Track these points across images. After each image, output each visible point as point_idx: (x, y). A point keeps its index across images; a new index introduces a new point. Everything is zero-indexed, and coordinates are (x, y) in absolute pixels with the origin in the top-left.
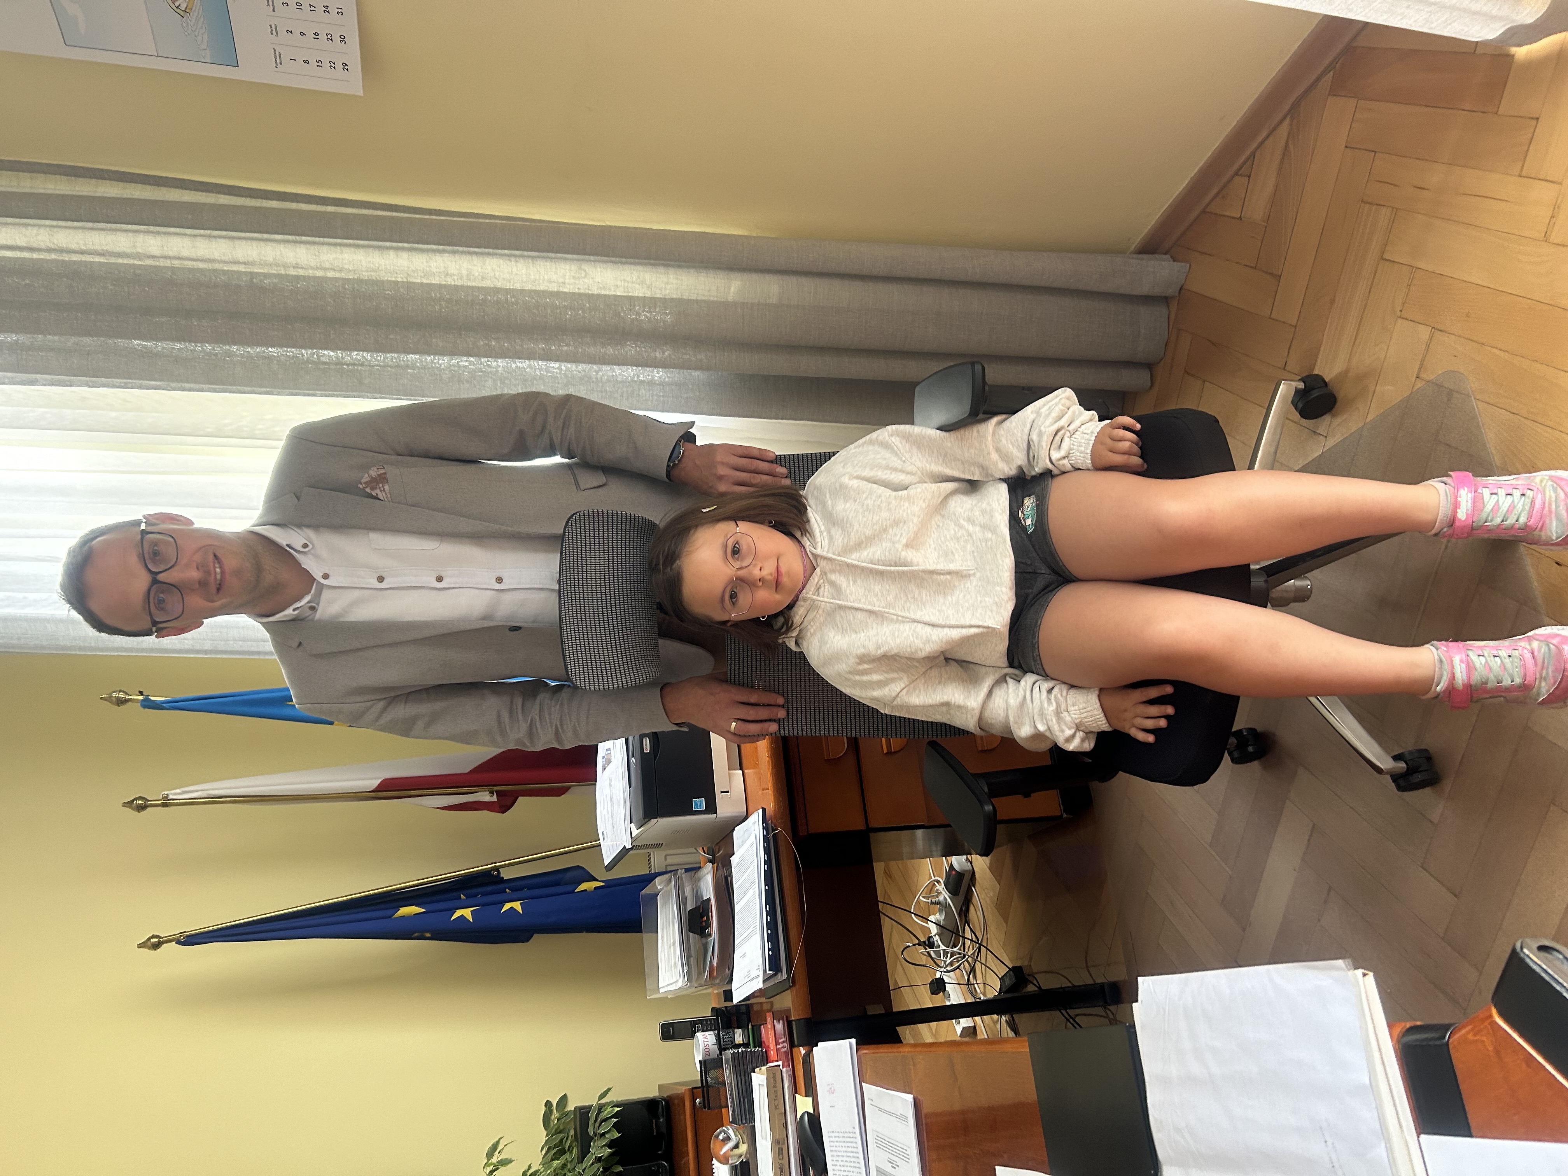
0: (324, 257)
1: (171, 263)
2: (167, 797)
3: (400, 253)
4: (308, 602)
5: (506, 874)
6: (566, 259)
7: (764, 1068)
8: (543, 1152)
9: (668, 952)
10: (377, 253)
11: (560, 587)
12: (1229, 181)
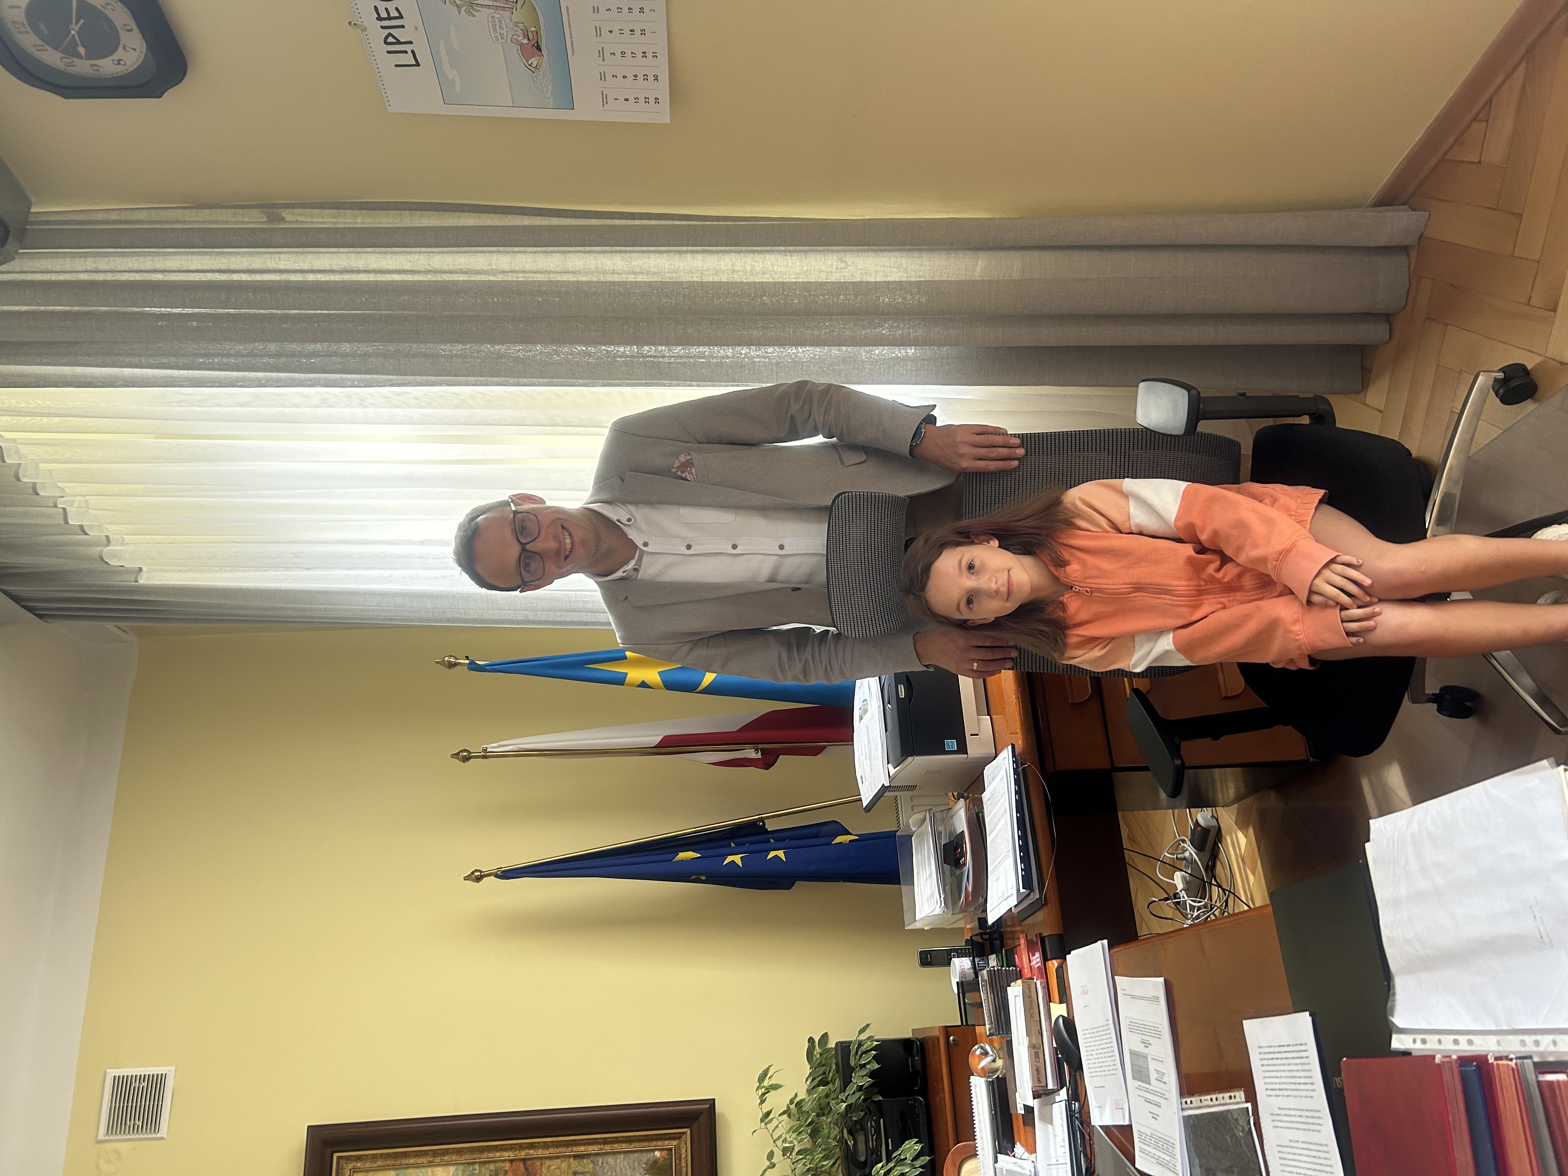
0: (634, 263)
1: (517, 277)
2: (486, 750)
5: (770, 826)
7: (1019, 981)
8: (808, 1082)
9: (924, 886)
10: (677, 257)
12: (1467, 128)
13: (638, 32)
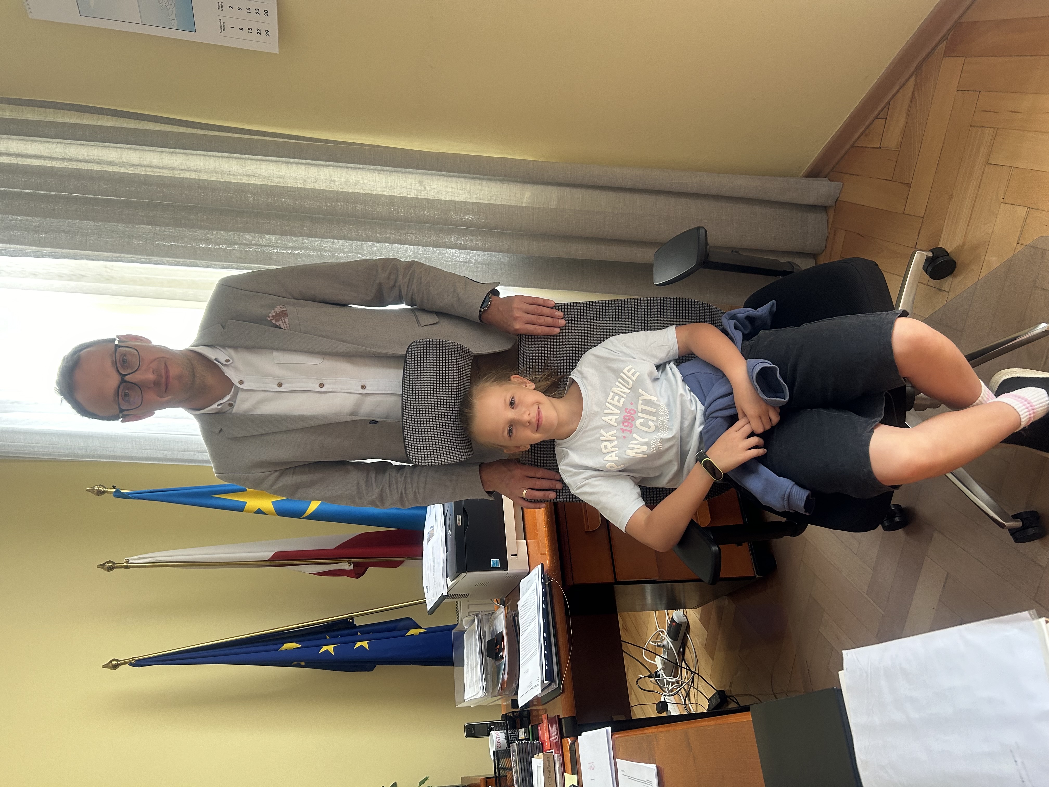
0: (248, 168)
2: (128, 562)
3: (300, 166)
4: (228, 401)
5: (358, 622)
6: (412, 173)
7: (541, 754)
9: (472, 673)
10: (284, 166)
11: (402, 393)
12: (871, 123)
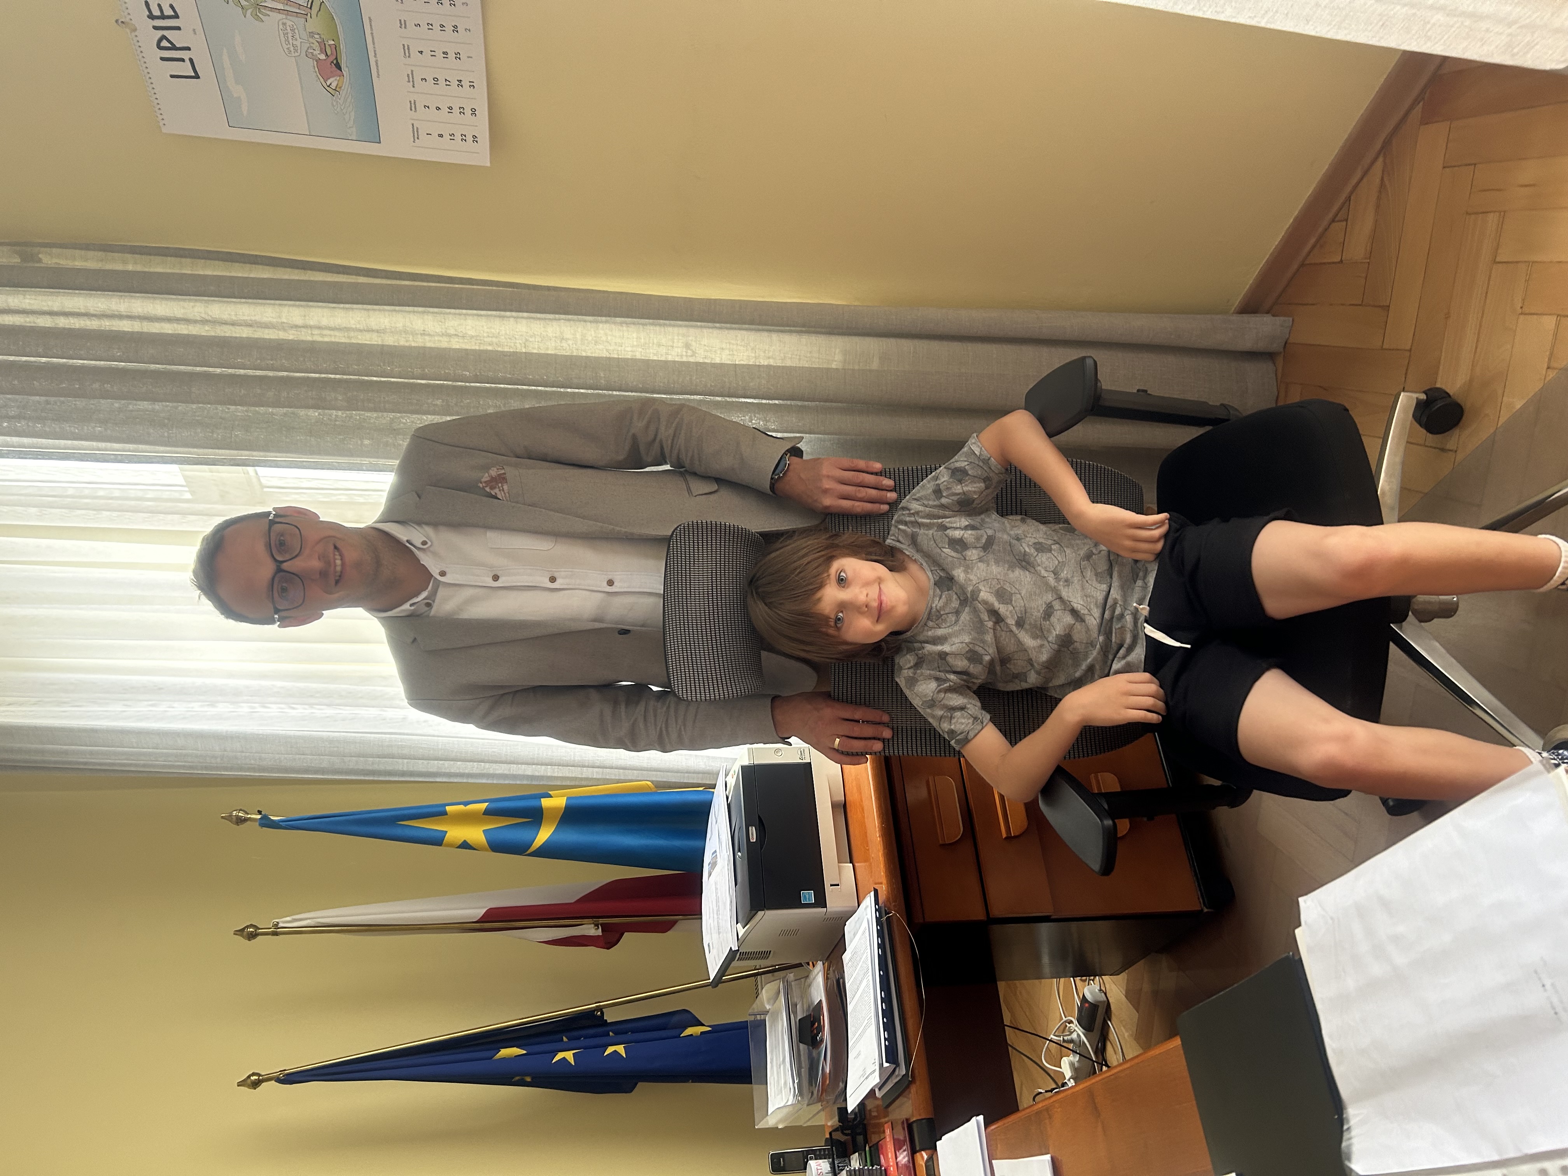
0: (449, 326)
2: (277, 925)
3: (519, 321)
4: (424, 599)
5: (610, 1017)
6: (674, 326)
9: (778, 1074)
12: (1326, 230)
13: (451, 55)
